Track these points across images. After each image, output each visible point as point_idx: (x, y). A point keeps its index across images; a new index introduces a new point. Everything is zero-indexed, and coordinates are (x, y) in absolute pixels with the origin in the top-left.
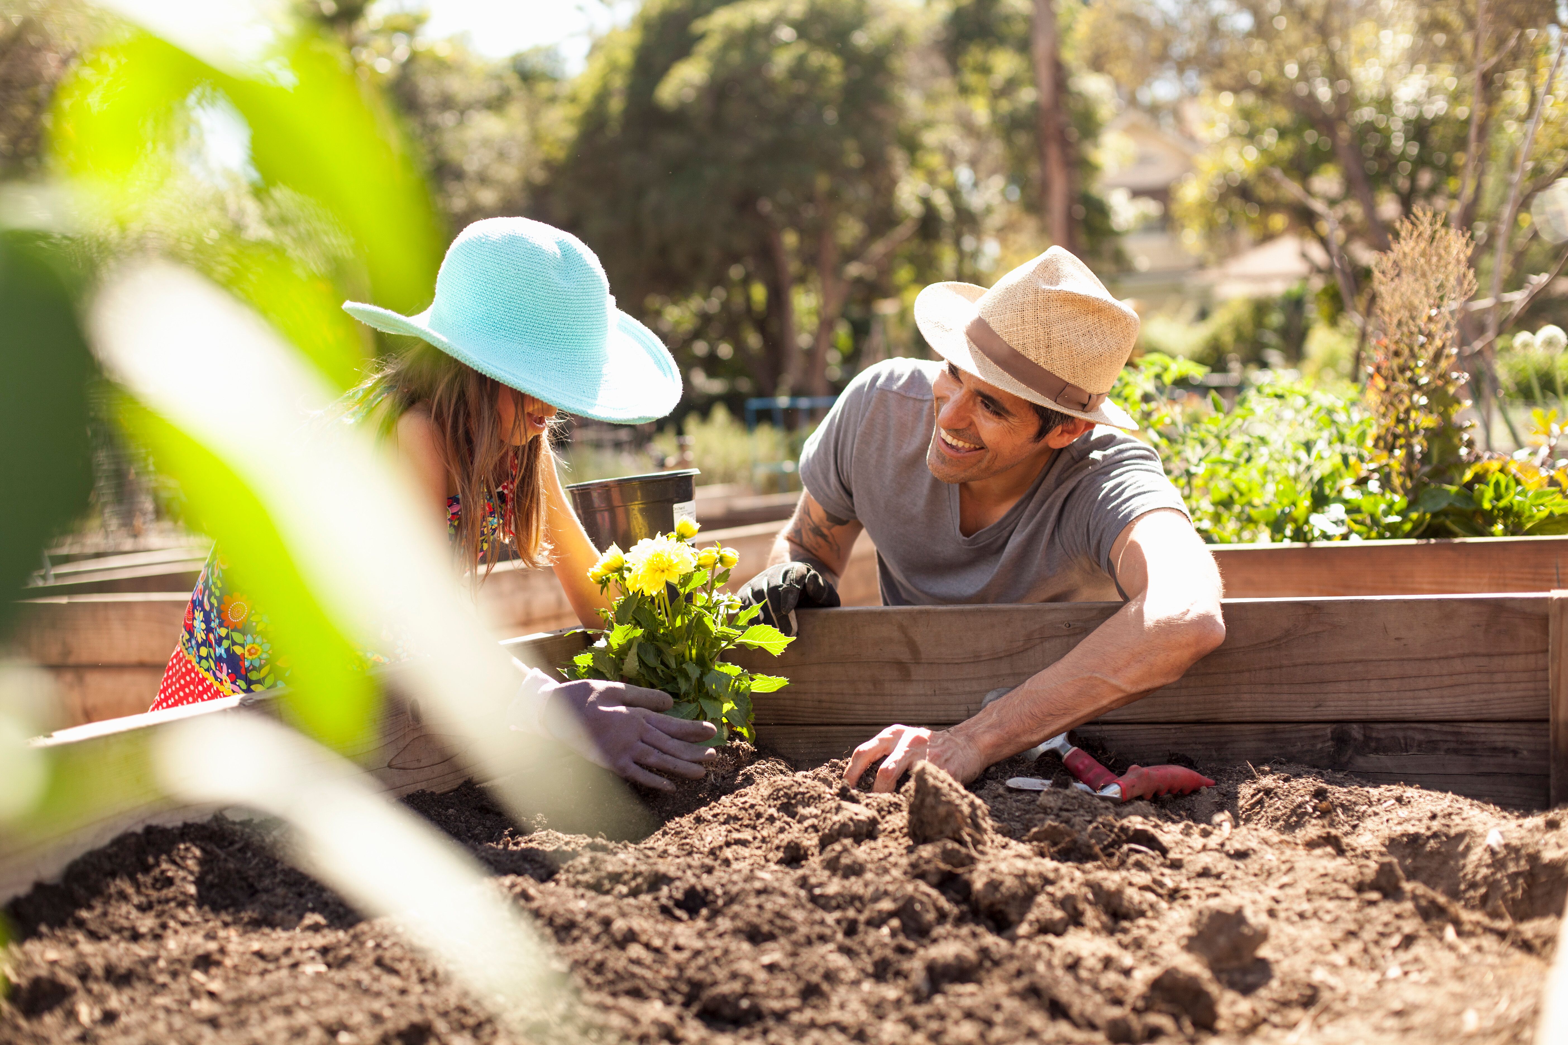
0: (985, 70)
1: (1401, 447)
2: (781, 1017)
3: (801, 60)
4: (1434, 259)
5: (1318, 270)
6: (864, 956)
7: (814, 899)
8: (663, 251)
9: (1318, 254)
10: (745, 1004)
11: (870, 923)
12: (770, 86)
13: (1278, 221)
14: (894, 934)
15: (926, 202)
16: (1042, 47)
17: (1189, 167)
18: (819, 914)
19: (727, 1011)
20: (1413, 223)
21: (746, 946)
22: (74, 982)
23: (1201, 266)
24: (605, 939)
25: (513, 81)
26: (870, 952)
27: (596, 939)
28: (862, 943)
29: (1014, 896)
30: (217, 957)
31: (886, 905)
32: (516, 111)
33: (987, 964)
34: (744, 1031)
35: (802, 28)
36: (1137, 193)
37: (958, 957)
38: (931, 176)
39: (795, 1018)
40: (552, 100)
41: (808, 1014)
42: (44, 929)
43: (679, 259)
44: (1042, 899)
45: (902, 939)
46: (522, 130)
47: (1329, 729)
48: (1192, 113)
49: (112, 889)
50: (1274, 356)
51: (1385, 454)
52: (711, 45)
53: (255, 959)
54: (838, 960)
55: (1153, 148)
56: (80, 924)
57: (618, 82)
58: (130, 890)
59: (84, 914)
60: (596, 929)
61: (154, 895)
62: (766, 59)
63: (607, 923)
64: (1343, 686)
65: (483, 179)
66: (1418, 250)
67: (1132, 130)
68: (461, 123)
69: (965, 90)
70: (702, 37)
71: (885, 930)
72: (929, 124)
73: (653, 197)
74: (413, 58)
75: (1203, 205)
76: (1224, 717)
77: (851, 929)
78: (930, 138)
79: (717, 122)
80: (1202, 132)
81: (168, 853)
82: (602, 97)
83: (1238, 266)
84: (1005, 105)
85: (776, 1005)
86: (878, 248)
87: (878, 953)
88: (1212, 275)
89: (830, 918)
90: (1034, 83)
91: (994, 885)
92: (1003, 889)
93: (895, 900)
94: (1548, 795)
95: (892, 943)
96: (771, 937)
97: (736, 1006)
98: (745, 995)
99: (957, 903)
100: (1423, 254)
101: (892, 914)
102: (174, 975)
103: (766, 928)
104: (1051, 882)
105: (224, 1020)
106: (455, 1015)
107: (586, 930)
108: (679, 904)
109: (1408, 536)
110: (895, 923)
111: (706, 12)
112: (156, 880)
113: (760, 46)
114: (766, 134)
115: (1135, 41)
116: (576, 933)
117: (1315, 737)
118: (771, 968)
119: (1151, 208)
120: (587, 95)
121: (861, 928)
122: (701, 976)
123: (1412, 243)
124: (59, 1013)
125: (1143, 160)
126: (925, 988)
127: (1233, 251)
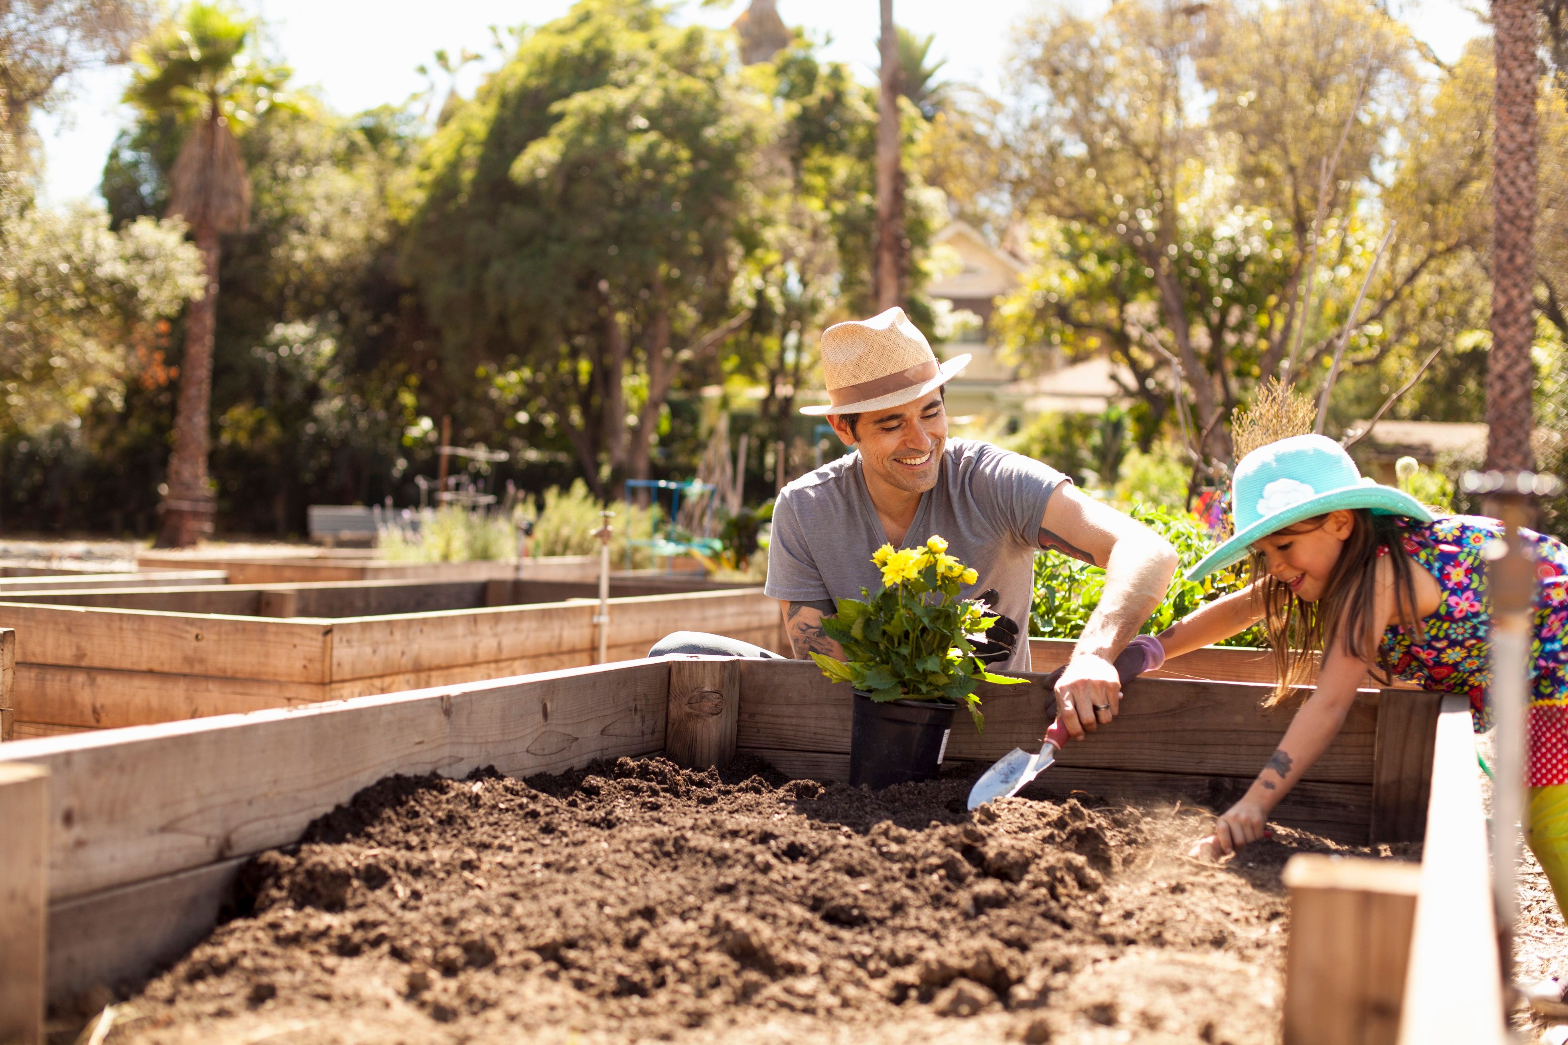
0: (825, 171)
1: (1246, 571)
2: (881, 922)
3: (652, 148)
4: (1285, 421)
5: (1127, 393)
6: (923, 891)
7: (882, 854)
8: (502, 320)
9: (1129, 379)
10: (855, 912)
11: (924, 871)
12: (623, 170)
13: (1093, 342)
14: (941, 878)
15: (760, 295)
16: (883, 157)
17: (1013, 284)
18: (888, 864)
19: (843, 917)
20: (1268, 390)
21: (847, 878)
22: (390, 871)
23: (1015, 378)
24: (752, 867)
25: (360, 139)
26: (927, 889)
27: (745, 866)
28: (921, 884)
29: (1016, 863)
30: (477, 863)
31: (934, 861)
32: (365, 170)
33: (1012, 899)
34: (857, 929)
35: (655, 119)
36: (959, 303)
37: (995, 892)
38: (766, 271)
39: (890, 923)
40: (401, 161)
41: (898, 922)
42: (349, 836)
43: (517, 331)
44: (1033, 868)
45: (947, 882)
46: (369, 190)
47: (1207, 780)
48: (1021, 231)
49: (385, 815)
50: (1090, 476)
51: (1233, 576)
52: (568, 124)
53: (499, 868)
54: (907, 892)
55: (978, 261)
56: (370, 836)
57: (471, 152)
58: (394, 817)
59: (371, 830)
60: (744, 860)
61: (409, 822)
62: (621, 145)
63: (751, 857)
64: (1220, 749)
65: (325, 233)
66: (1272, 412)
67: (958, 240)
68: (308, 176)
69: (802, 189)
70: (559, 117)
71: (935, 877)
72: (768, 221)
73: (497, 268)
74: (273, 109)
75: (1021, 319)
76: (1128, 765)
77: (912, 874)
78: (769, 234)
79: (566, 201)
80: (1028, 250)
81: (413, 793)
82: (455, 165)
83: (1048, 383)
84: (839, 207)
85: (878, 914)
86: (708, 336)
87: (932, 889)
88: (1026, 387)
89: (896, 867)
90: (873, 191)
91: (1002, 855)
92: (1009, 858)
93: (940, 857)
94: (1368, 836)
95: (942, 885)
96: (860, 874)
97: (850, 914)
98: (855, 907)
99: (975, 866)
100: (1276, 416)
101: (939, 867)
102: (448, 873)
103: (858, 868)
104: (1040, 857)
105: (522, 894)
106: (668, 905)
107: (738, 861)
108: (785, 853)
109: (1250, 644)
110: (942, 872)
111: (566, 95)
112: (408, 813)
113: (615, 133)
114: (614, 217)
115: (972, 160)
116: (730, 862)
117: (1196, 786)
118: (866, 892)
119: (972, 319)
120: (439, 163)
121: (919, 874)
122: (821, 894)
123: (1267, 406)
124: (385, 889)
125: (968, 271)
126: (972, 911)
127: (1045, 367)
